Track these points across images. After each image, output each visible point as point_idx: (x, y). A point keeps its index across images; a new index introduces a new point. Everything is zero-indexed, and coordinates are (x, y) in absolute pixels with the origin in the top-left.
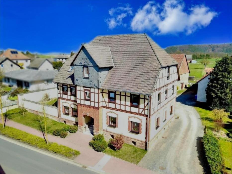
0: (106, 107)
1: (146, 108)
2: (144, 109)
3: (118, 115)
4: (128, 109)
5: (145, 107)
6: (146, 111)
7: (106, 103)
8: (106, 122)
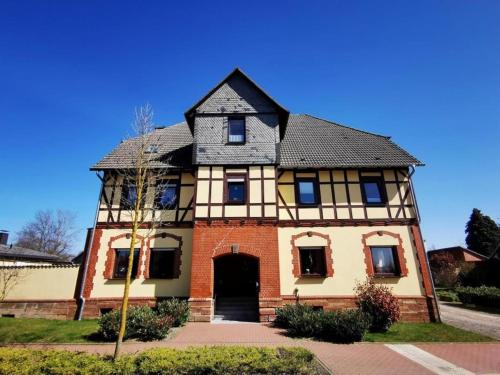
0: (288, 221)
1: (406, 203)
2: (401, 207)
3: (331, 237)
4: (358, 214)
5: (402, 201)
6: (407, 209)
7: (291, 210)
8: (292, 267)
